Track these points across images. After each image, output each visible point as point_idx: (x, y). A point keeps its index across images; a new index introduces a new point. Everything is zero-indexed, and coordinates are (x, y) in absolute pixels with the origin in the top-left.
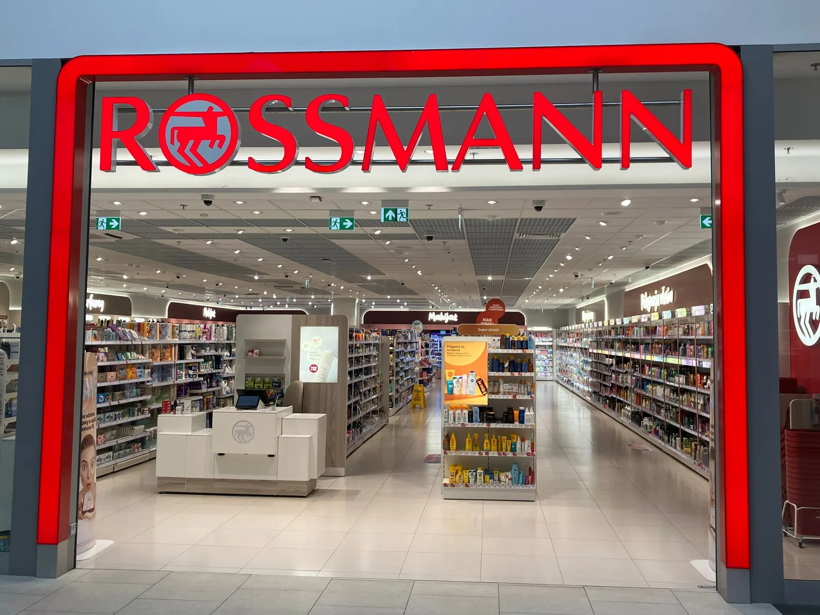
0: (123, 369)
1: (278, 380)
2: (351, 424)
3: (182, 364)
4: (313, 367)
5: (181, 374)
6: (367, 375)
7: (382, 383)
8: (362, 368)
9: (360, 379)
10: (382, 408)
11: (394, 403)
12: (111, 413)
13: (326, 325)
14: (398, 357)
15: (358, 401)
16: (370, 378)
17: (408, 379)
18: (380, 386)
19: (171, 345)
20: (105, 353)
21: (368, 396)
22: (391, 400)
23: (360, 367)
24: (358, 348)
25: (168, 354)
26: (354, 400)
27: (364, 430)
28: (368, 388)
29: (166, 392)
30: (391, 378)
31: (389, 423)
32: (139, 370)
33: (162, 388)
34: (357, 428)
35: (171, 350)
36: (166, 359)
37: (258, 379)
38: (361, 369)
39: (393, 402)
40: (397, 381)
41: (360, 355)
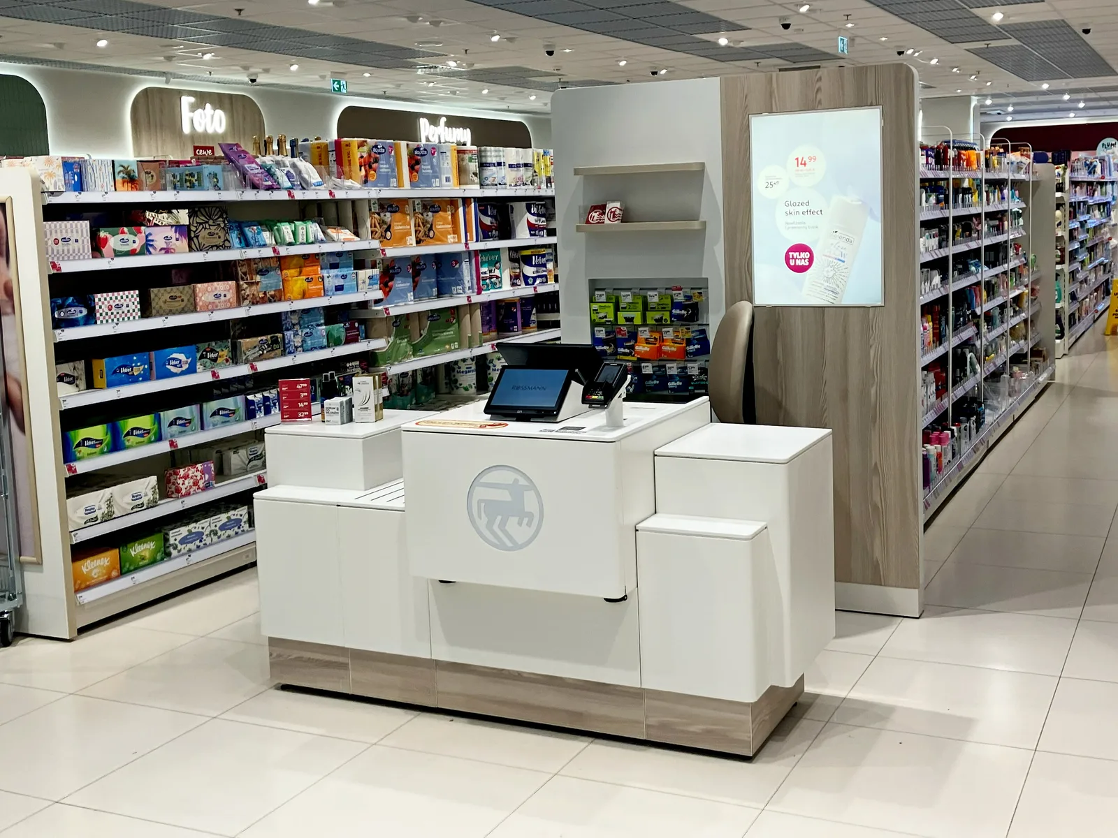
0: (267, 271)
1: (689, 298)
2: (947, 411)
3: (498, 250)
4: (796, 254)
5: (497, 277)
6: (994, 266)
7: (1035, 282)
8: (979, 249)
9: (971, 280)
10: (1037, 345)
11: (1066, 326)
12: (231, 399)
13: (839, 104)
14: (1075, 217)
15: (969, 339)
16: (1005, 273)
17: (1095, 267)
18: (1033, 290)
19: (452, 202)
20: (178, 228)
21: (998, 322)
22: (1059, 320)
23: (973, 245)
24: (967, 191)
25: (439, 226)
26: (953, 342)
27: (989, 418)
28: (999, 300)
29: (448, 324)
30: (1059, 267)
31: (1057, 380)
32: (334, 272)
33: (434, 314)
34: (969, 420)
35: (454, 216)
36: (439, 240)
37: (626, 298)
38: (975, 253)
39: (1063, 323)
40: (1073, 274)
41: (973, 211)
